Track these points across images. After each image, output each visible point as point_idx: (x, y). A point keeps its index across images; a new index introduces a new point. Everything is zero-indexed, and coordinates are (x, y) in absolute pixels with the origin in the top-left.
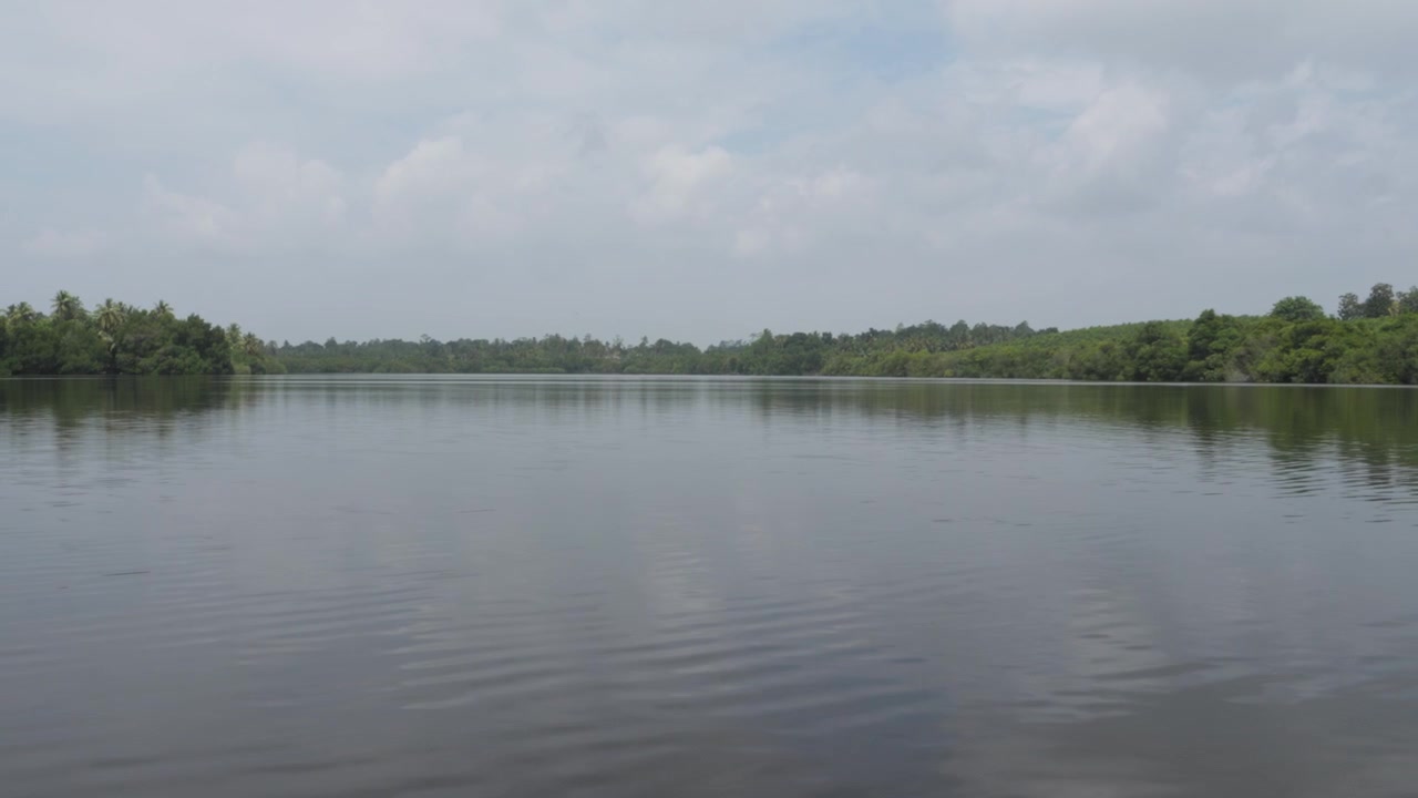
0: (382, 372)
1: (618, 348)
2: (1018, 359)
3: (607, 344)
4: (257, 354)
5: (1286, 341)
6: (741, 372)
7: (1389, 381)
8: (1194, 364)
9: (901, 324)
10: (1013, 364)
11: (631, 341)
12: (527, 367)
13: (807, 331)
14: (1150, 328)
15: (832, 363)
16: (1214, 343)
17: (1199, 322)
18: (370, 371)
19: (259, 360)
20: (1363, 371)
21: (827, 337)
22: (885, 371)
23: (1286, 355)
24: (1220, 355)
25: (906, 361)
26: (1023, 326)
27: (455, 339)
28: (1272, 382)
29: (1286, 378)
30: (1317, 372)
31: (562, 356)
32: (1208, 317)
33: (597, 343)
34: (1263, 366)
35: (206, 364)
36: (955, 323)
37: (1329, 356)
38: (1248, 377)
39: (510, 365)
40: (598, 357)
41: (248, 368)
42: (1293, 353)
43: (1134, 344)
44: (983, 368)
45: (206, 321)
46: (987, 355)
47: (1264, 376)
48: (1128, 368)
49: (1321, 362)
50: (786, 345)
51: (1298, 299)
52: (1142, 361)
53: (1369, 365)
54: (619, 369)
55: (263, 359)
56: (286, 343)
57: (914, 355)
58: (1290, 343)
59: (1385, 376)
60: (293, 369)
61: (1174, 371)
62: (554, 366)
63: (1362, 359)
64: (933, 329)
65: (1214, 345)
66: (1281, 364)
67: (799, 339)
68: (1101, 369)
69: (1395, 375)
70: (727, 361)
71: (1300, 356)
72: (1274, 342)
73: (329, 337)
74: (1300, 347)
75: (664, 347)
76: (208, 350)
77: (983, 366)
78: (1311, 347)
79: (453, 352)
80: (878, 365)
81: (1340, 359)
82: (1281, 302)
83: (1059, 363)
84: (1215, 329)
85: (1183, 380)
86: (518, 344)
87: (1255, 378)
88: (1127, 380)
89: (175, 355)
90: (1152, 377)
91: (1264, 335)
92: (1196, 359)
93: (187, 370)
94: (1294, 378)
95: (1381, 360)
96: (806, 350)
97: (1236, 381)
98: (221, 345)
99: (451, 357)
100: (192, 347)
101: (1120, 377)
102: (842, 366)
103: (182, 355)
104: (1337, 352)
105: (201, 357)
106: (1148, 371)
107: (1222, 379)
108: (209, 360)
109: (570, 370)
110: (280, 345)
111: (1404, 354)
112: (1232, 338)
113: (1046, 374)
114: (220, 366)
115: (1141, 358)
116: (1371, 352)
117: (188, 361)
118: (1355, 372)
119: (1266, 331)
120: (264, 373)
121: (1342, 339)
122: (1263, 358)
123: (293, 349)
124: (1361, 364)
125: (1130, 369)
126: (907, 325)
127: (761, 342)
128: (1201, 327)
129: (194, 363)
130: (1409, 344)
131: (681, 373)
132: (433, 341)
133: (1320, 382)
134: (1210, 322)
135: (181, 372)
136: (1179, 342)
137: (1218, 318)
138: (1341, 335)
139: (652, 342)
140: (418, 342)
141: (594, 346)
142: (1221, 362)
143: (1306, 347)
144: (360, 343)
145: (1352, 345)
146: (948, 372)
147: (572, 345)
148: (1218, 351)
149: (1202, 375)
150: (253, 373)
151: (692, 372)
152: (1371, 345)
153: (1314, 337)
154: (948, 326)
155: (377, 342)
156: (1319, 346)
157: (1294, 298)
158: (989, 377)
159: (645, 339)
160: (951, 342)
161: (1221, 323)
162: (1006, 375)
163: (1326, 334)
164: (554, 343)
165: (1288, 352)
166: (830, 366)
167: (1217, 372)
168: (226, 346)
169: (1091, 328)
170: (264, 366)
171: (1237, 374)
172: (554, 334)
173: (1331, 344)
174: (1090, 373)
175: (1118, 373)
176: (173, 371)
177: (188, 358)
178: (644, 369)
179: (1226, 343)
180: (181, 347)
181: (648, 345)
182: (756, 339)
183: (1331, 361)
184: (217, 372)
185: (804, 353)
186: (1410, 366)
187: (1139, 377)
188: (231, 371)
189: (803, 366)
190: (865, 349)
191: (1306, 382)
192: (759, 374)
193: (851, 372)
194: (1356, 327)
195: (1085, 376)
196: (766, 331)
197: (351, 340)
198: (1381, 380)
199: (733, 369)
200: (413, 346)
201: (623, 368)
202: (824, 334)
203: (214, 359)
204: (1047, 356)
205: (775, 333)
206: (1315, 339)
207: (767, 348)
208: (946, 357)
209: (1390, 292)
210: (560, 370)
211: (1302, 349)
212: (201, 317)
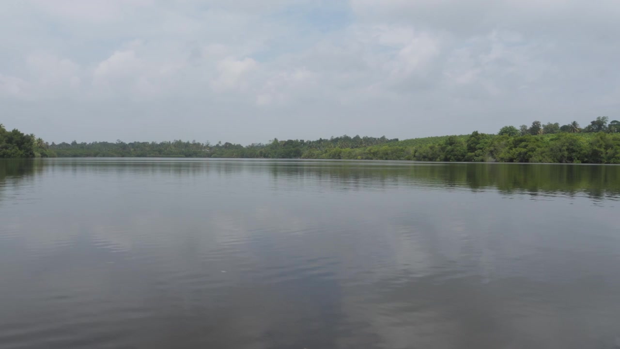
0: (101, 157)
1: (207, 146)
2: (389, 152)
3: (203, 144)
4: (43, 148)
5: (511, 144)
6: (265, 157)
7: (554, 162)
8: (470, 154)
9: (332, 137)
10: (387, 154)
11: (213, 143)
12: (168, 154)
13: (293, 139)
14: (451, 139)
15: (306, 153)
16: (478, 145)
17: (472, 136)
18: (95, 156)
19: (44, 151)
20: (544, 157)
21: (302, 141)
22: (331, 157)
23: (511, 151)
24: (481, 150)
25: (340, 152)
26: (383, 138)
27: (132, 142)
28: (505, 162)
29: (511, 160)
30: (524, 158)
31: (183, 150)
32: (475, 134)
33: (199, 144)
34: (502, 155)
35: (21, 152)
36: (355, 136)
37: (529, 151)
38: (495, 160)
39: (160, 154)
40: (199, 150)
41: (39, 155)
42: (514, 150)
43: (444, 145)
44: (374, 155)
45: (21, 132)
46: (376, 150)
47: (502, 159)
48: (441, 156)
49: (526, 153)
50: (284, 145)
51: (510, 127)
52: (448, 153)
53: (546, 155)
54: (209, 156)
55: (46, 150)
56: (53, 143)
57: (343, 150)
58: (513, 145)
59: (553, 160)
60: (59, 155)
61: (461, 157)
62: (180, 154)
63: (544, 152)
64: (346, 139)
65: (478, 146)
66: (508, 154)
67: (290, 143)
68: (430, 156)
69: (557, 159)
70: (258, 152)
71: (517, 151)
72: (506, 145)
73: (73, 140)
74: (517, 147)
75: (228, 146)
76: (22, 146)
77: (375, 155)
78: (521, 147)
79: (133, 148)
80: (327, 154)
81: (534, 152)
82: (503, 128)
83: (408, 153)
84: (478, 139)
85: (465, 161)
86: (162, 144)
87: (498, 160)
88: (441, 161)
89: (6, 148)
90: (452, 160)
91: (501, 142)
92: (471, 152)
93: (12, 155)
94: (514, 160)
95: (551, 153)
96: (294, 147)
97: (490, 161)
98: (29, 143)
99: (132, 150)
100: (15, 144)
101: (438, 159)
102: (311, 154)
103: (10, 148)
104: (533, 149)
105: (19, 149)
106: (451, 157)
107: (482, 161)
108: (23, 151)
109: (187, 156)
110: (50, 144)
111: (560, 150)
112: (486, 143)
113: (402, 158)
114: (29, 153)
115: (447, 151)
116: (547, 149)
117: (13, 151)
118: (541, 158)
119: (502, 140)
120: (47, 157)
121: (535, 144)
122: (502, 152)
123: (57, 146)
124: (543, 154)
125: (443, 156)
126: (335, 137)
127: (273, 143)
128: (473, 138)
129: (16, 152)
130: (562, 146)
131: (237, 157)
132: (122, 143)
133: (525, 162)
134: (477, 136)
135: (9, 156)
136: (462, 145)
137: (479, 134)
138: (534, 142)
139: (223, 143)
140: (115, 143)
141: (197, 145)
142: (481, 153)
143: (519, 147)
144: (88, 143)
145: (539, 147)
146: (359, 157)
147: (187, 145)
148: (480, 149)
149: (473, 159)
150: (42, 157)
151: (242, 157)
152: (547, 146)
153: (523, 143)
154: (352, 138)
155: (96, 143)
156: (525, 147)
157: (508, 127)
158: (377, 159)
159: (220, 142)
160: (356, 144)
161: (481, 137)
162: (384, 158)
163: (528, 142)
164: (178, 144)
165: (512, 149)
166: (305, 155)
167: (480, 158)
168: (31, 144)
169: (416, 139)
170: (47, 154)
171: (490, 158)
172: (178, 140)
173: (531, 146)
174: (425, 158)
175: (437, 158)
176: (5, 156)
177: (13, 150)
178: (221, 156)
179: (483, 145)
180: (10, 145)
181: (220, 145)
182: (271, 142)
183: (530, 153)
184: (27, 156)
185: (293, 149)
186: (563, 155)
187: (446, 159)
188: (34, 156)
189: (292, 154)
190: (320, 148)
191: (520, 162)
192: (273, 158)
193: (314, 157)
194: (540, 139)
195: (422, 159)
196: (275, 139)
197: (84, 142)
198: (552, 161)
199: (261, 156)
200: (112, 144)
201: (211, 155)
202: (301, 140)
203: (26, 150)
204: (402, 150)
205: (279, 140)
206: (523, 144)
207: (276, 146)
208: (358, 151)
209: (540, 124)
210: (183, 156)
211: (518, 148)
212: (19, 131)
